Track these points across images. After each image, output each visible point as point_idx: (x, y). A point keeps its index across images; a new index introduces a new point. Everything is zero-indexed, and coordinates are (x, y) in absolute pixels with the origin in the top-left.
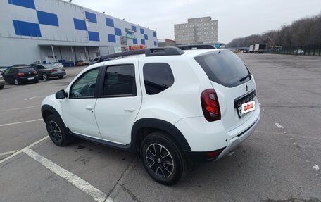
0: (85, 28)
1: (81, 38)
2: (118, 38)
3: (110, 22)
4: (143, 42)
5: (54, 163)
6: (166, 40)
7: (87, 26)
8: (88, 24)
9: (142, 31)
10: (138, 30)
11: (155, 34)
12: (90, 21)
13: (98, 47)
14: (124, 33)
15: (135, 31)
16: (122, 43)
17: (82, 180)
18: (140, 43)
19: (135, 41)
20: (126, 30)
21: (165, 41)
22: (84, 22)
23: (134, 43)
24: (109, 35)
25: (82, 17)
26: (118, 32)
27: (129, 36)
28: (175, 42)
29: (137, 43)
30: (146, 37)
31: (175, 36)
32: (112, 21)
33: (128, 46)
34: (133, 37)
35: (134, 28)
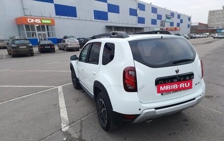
0: (136, 15)
1: (133, 22)
2: (159, 22)
3: (154, 10)
4: (178, 25)
5: (64, 97)
6: (199, 23)
7: (138, 13)
8: (138, 12)
9: (179, 16)
10: (176, 16)
11: (189, 19)
12: (140, 10)
13: (143, 28)
14: (164, 18)
15: (173, 17)
16: (161, 25)
17: (66, 111)
18: (175, 25)
19: (172, 24)
20: (166, 16)
21: (197, 24)
22: (136, 11)
23: (171, 26)
24: (152, 20)
25: (135, 7)
26: (159, 17)
27: (167, 20)
28: (207, 25)
29: (173, 26)
30: (182, 21)
31: (209, 20)
32: (156, 9)
33: (165, 28)
34: (171, 21)
35: (172, 14)
